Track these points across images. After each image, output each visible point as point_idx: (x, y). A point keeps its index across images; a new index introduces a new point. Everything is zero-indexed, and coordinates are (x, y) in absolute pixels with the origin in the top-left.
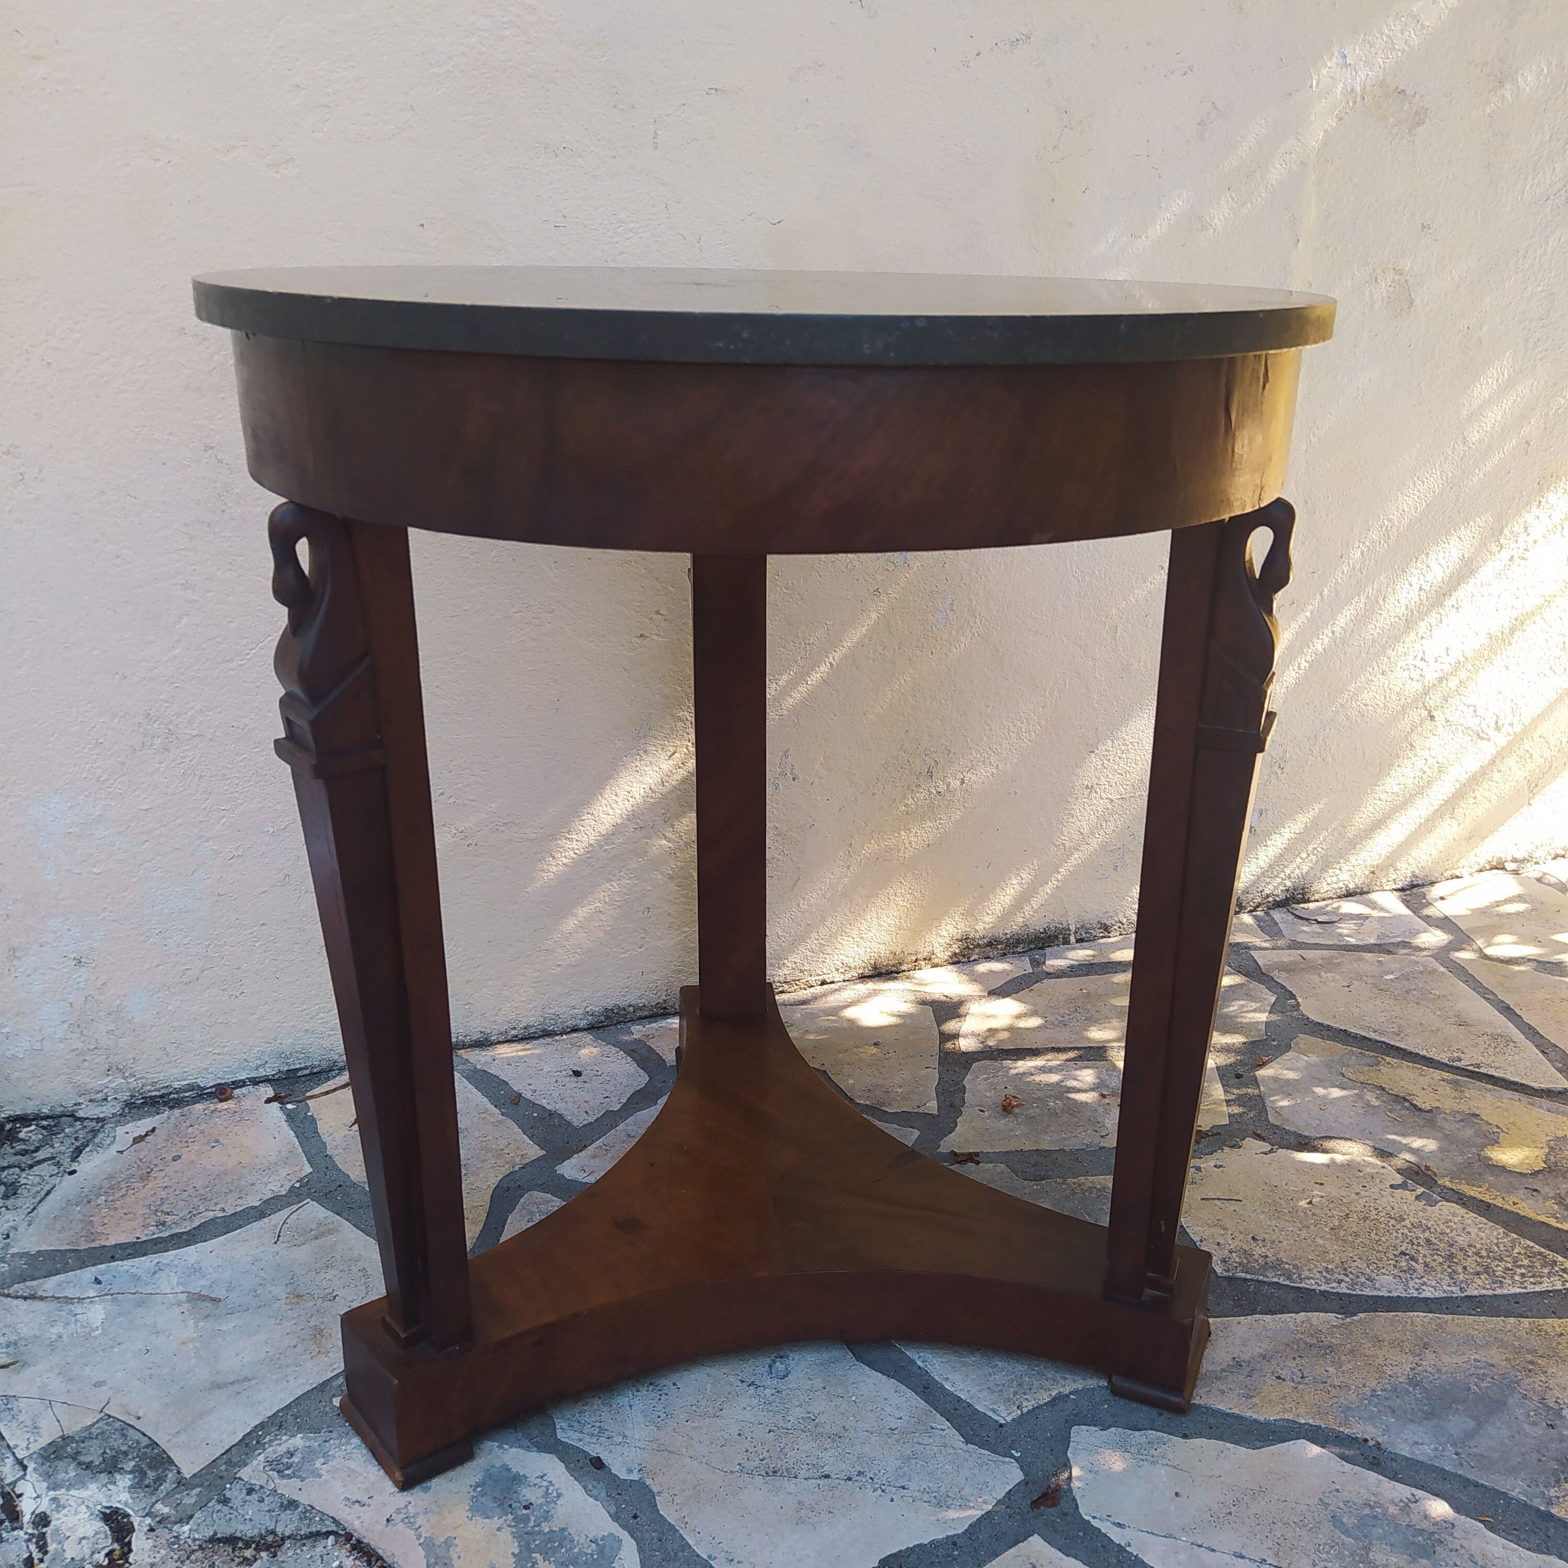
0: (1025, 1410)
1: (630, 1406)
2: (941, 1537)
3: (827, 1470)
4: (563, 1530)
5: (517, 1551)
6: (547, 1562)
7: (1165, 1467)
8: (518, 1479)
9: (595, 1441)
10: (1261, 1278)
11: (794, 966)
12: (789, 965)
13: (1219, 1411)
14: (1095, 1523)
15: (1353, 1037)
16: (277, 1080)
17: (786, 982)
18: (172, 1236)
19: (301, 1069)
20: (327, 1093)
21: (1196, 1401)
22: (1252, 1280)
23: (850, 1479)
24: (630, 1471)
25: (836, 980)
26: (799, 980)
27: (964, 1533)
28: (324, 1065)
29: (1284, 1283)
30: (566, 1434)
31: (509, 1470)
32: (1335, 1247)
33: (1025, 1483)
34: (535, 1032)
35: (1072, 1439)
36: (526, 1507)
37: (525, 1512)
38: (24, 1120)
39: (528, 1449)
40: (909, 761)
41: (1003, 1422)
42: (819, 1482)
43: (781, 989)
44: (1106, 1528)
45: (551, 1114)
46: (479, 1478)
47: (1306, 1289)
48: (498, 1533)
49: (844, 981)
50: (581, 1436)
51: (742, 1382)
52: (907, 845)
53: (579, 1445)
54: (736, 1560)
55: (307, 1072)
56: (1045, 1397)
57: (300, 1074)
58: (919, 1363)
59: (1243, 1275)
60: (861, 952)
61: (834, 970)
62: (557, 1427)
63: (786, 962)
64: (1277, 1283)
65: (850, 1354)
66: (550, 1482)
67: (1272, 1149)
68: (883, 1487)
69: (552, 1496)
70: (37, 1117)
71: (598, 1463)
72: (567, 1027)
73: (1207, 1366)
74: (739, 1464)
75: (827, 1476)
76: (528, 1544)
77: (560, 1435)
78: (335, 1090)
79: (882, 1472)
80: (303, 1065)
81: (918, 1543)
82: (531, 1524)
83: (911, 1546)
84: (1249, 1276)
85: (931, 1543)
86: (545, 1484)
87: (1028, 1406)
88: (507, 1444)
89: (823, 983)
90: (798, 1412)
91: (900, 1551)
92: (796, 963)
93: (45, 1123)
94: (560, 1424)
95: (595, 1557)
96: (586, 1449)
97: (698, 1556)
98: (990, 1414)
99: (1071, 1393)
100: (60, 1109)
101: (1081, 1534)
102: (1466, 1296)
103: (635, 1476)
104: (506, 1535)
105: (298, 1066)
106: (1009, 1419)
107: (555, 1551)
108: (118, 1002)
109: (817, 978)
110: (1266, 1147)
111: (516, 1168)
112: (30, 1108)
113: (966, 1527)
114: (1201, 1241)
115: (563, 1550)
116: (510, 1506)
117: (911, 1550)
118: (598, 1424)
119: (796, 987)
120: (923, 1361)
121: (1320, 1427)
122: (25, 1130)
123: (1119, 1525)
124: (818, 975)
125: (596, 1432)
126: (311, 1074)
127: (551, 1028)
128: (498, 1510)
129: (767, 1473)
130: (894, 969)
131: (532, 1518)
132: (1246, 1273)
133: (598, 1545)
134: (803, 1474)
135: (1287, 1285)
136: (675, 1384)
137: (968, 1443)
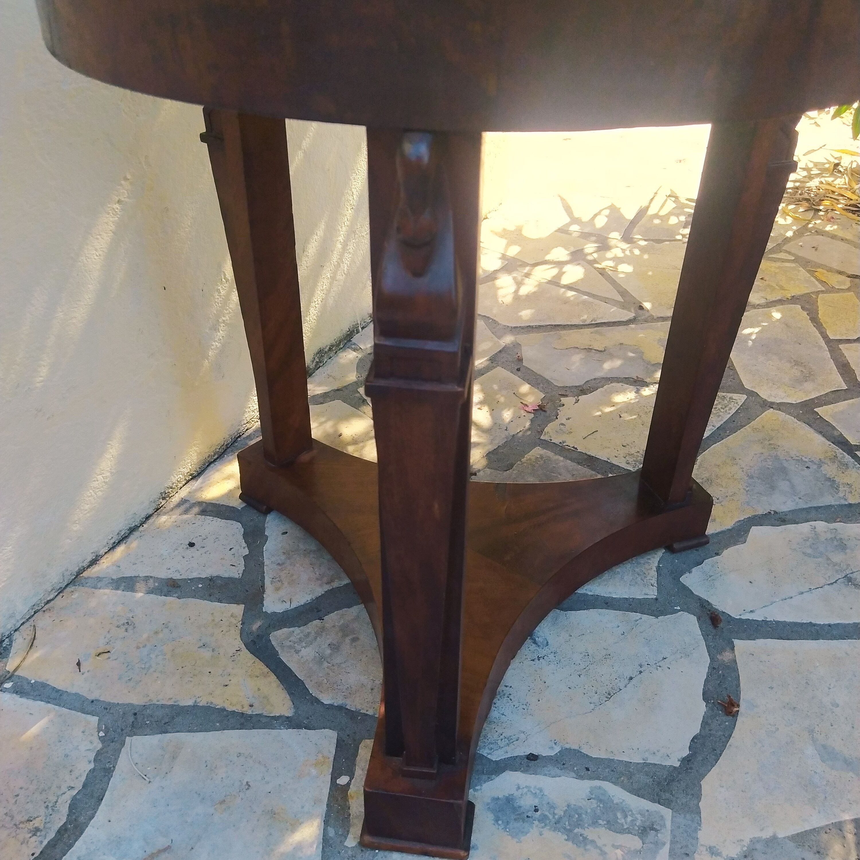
0: (656, 585)
1: (503, 714)
2: (707, 669)
3: (628, 674)
4: (568, 806)
5: (566, 837)
6: (586, 829)
7: (731, 573)
8: (509, 800)
9: (513, 747)
14: (744, 617)
15: (535, 328)
18: (59, 832)
23: (641, 672)
24: (552, 748)
27: (711, 660)
30: (496, 756)
31: (498, 799)
34: (125, 534)
35: (687, 585)
36: (536, 810)
37: (539, 813)
39: (489, 779)
41: (655, 597)
42: (632, 684)
44: (750, 617)
45: (211, 579)
46: (491, 817)
48: (543, 836)
50: (503, 749)
51: (533, 660)
53: (509, 755)
54: (656, 752)
58: (590, 593)
62: (485, 755)
65: (557, 610)
66: (527, 787)
67: (576, 399)
68: (658, 665)
69: (540, 793)
71: (532, 758)
72: (142, 518)
74: (591, 703)
75: (631, 678)
76: (565, 828)
77: (493, 758)
79: (647, 658)
81: (704, 680)
82: (551, 817)
83: (703, 683)
85: (707, 676)
87: (654, 581)
88: (476, 786)
90: (577, 657)
91: (704, 689)
94: (484, 752)
95: (601, 805)
96: (515, 755)
97: (638, 764)
98: (646, 597)
99: (659, 564)
101: (746, 626)
102: (717, 428)
103: (557, 749)
104: (548, 833)
106: (655, 594)
107: (580, 819)
110: (572, 399)
111: (240, 626)
113: (709, 657)
115: (584, 816)
116: (528, 817)
117: (706, 685)
118: (502, 737)
120: (591, 591)
121: (750, 517)
123: (751, 612)
125: (507, 742)
128: (526, 825)
129: (607, 697)
131: (547, 813)
133: (593, 799)
134: (622, 686)
136: (506, 686)
137: (657, 618)
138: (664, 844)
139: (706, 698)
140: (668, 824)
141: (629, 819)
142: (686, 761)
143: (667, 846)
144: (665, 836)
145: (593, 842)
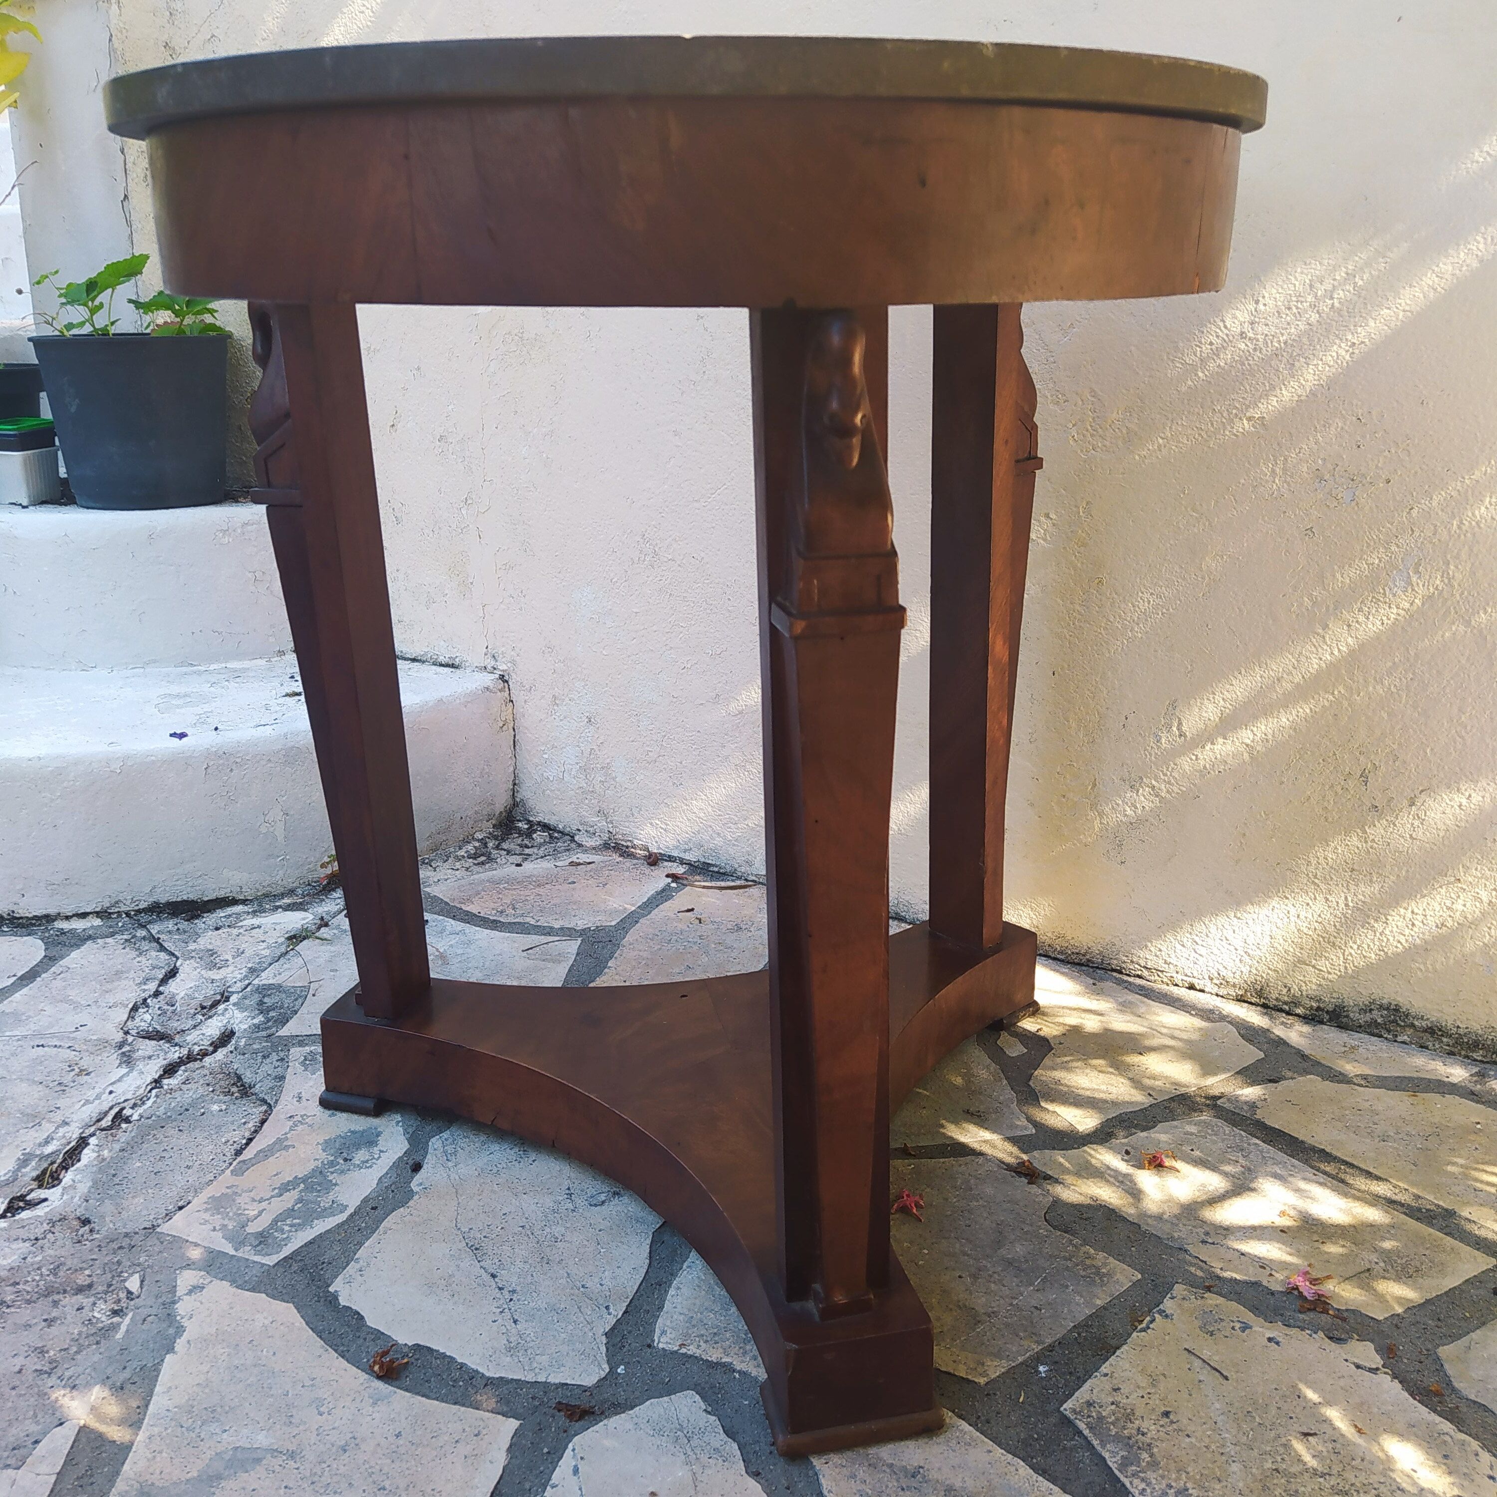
0: (683, 1351)
1: (491, 1153)
2: (473, 1367)
3: (502, 1273)
4: (335, 1184)
5: (300, 1176)
6: (299, 1193)
7: (690, 1473)
8: (372, 1144)
9: (440, 1156)
10: (1095, 1443)
11: (1158, 953)
12: (1152, 949)
13: (819, 1485)
14: (568, 1452)
16: (696, 867)
17: (1145, 967)
18: (494, 920)
19: (713, 865)
20: (704, 887)
21: (817, 1462)
22: (1086, 1438)
23: (500, 1289)
24: (421, 1185)
25: (1206, 990)
26: (1162, 971)
27: (489, 1378)
28: (728, 869)
29: (1110, 1464)
30: (437, 1141)
31: (378, 1136)
32: (1241, 1485)
33: (585, 1389)
35: (673, 1397)
36: (346, 1160)
37: (341, 1161)
38: (546, 827)
39: (406, 1132)
40: (1335, 754)
41: (655, 1344)
42: (484, 1275)
43: (1139, 973)
44: (567, 1461)
46: (360, 1128)
47: (1123, 1485)
48: (312, 1161)
49: (1217, 995)
50: (441, 1148)
51: (568, 1188)
52: (1321, 860)
53: (430, 1152)
54: (362, 1273)
55: (716, 869)
56: (714, 1355)
57: (711, 869)
58: (685, 1266)
59: (1082, 1426)
60: (1243, 969)
61: (1206, 977)
62: (441, 1135)
63: (1149, 944)
64: (1104, 1458)
65: (657, 1226)
66: (380, 1158)
67: (1377, 1369)
68: (506, 1310)
69: (366, 1165)
70: (555, 830)
71: (417, 1168)
73: (885, 1452)
74: (471, 1229)
75: (494, 1276)
76: (311, 1178)
77: (433, 1140)
78: (711, 888)
79: (526, 1302)
80: (714, 863)
81: (454, 1356)
82: (331, 1170)
83: (448, 1354)
84: (1086, 1432)
85: (462, 1365)
86: (376, 1156)
87: (692, 1350)
88: (404, 1123)
89: (1192, 987)
90: (558, 1230)
91: (438, 1351)
92: (1160, 950)
93: (556, 835)
94: (446, 1134)
95: (319, 1209)
96: (429, 1156)
97: (356, 1253)
98: (658, 1332)
99: (739, 1372)
100: (568, 829)
101: (546, 1450)
103: (418, 1189)
104: (312, 1165)
105: (710, 862)
106: (661, 1346)
107: (313, 1191)
108: (608, 761)
109: (1185, 978)
110: (1377, 1361)
112: (551, 820)
113: (497, 1376)
114: (1106, 1375)
115: (316, 1194)
116: (342, 1153)
117: (444, 1356)
118: (459, 1149)
119: (1157, 977)
122: (539, 833)
123: (576, 1471)
124: (1186, 975)
125: (450, 1152)
126: (718, 872)
127: (903, 914)
128: (334, 1151)
129: (472, 1246)
130: (1287, 1008)
131: (337, 1167)
132: (1091, 1428)
133: (332, 1205)
134: (486, 1263)
135: (1110, 1468)
136: (534, 1161)
137: (606, 1334)
138: (236, 1250)
139: (418, 1347)
140: (257, 1258)
141: (287, 1228)
142: (333, 1299)
143: (232, 1252)
144: (246, 1253)
145: (281, 1195)
